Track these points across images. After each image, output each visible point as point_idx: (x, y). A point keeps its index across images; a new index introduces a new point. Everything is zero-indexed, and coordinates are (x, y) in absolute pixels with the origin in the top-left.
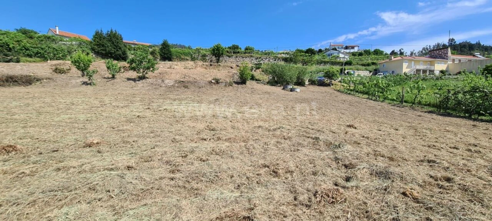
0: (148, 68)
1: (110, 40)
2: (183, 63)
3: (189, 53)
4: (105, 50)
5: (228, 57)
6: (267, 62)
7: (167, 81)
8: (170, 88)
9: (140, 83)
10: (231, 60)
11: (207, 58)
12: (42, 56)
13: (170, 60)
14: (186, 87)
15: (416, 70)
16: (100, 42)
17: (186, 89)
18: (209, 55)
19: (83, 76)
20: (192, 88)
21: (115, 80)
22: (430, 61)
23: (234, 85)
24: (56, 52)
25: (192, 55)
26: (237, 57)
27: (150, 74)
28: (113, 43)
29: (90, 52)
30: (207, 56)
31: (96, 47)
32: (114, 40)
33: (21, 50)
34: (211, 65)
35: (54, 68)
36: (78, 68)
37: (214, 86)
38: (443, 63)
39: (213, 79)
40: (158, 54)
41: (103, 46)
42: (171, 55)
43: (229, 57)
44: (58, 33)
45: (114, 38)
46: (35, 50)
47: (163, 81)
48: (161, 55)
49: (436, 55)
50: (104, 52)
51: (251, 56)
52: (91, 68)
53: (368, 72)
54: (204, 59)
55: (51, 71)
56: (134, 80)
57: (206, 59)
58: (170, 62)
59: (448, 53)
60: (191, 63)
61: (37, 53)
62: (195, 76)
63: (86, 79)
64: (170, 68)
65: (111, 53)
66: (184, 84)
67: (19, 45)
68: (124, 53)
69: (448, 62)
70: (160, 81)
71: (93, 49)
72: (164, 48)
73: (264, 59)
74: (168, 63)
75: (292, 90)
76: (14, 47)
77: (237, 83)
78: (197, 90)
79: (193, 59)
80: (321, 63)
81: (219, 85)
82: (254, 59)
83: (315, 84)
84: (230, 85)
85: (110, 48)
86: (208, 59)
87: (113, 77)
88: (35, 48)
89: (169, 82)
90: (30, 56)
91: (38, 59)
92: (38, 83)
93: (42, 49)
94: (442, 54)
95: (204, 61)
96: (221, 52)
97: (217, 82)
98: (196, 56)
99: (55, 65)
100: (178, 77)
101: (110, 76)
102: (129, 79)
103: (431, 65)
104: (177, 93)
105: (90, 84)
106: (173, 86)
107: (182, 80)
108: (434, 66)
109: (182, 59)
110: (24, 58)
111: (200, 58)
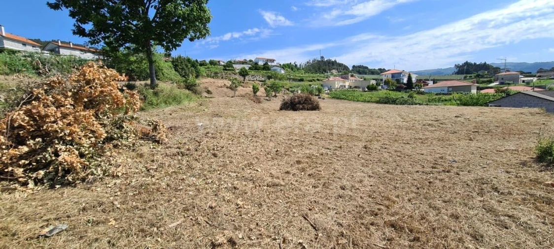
6: (258, 78)
44: (4, 35)
69: (349, 81)
111: (213, 75)
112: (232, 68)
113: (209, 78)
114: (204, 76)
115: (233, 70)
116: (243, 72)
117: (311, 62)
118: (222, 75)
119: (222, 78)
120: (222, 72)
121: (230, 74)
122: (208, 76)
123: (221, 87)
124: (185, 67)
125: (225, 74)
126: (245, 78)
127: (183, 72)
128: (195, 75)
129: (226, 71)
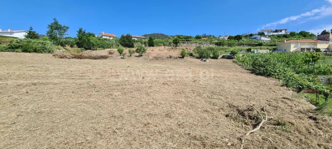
0: (143, 52)
1: (127, 39)
2: (159, 47)
3: (162, 42)
4: (125, 43)
7: (150, 57)
8: (151, 60)
9: (140, 58)
10: (185, 45)
11: (172, 44)
12: (103, 47)
13: (153, 46)
14: (157, 59)
15: (301, 49)
16: (124, 40)
17: (157, 60)
19: (121, 55)
20: (160, 60)
21: (132, 57)
22: (314, 43)
23: (178, 58)
24: (108, 45)
25: (164, 43)
26: (188, 43)
27: (144, 54)
28: (128, 40)
29: (119, 44)
31: (122, 42)
32: (129, 38)
33: (97, 45)
34: (172, 48)
35: (109, 52)
36: (119, 52)
37: (169, 59)
38: (325, 43)
39: (169, 56)
40: (147, 43)
41: (124, 41)
42: (153, 43)
43: (184, 43)
44: (103, 34)
45: (129, 37)
46: (101, 45)
47: (148, 57)
48: (148, 44)
49: (322, 38)
50: (125, 44)
51: (196, 42)
52: (123, 52)
53: (268, 51)
55: (108, 53)
56: (138, 57)
58: (153, 48)
59: (329, 37)
60: (163, 47)
61: (102, 46)
62: (162, 55)
63: (122, 57)
64: (152, 51)
65: (127, 45)
66: (156, 58)
67: (96, 43)
68: (133, 44)
69: (330, 43)
70: (147, 57)
71: (120, 43)
72: (150, 40)
73: (204, 44)
74: (152, 48)
75: (205, 61)
76: (95, 44)
77: (180, 58)
78: (162, 60)
79: (164, 45)
80: (241, 45)
81: (171, 59)
83: (225, 58)
84: (176, 58)
85: (127, 42)
87: (131, 56)
88: (101, 44)
89: (151, 57)
90: (99, 47)
91: (102, 48)
92: (109, 58)
93: (103, 44)
94: (325, 37)
95: (169, 46)
96: (177, 41)
97: (171, 57)
98: (166, 43)
99: (109, 51)
100: (155, 55)
101: (130, 55)
102: (136, 56)
103: (315, 45)
104: (153, 61)
105: (123, 58)
106: (152, 59)
107: (157, 56)
108: (317, 45)
109: (159, 46)
110: (98, 48)
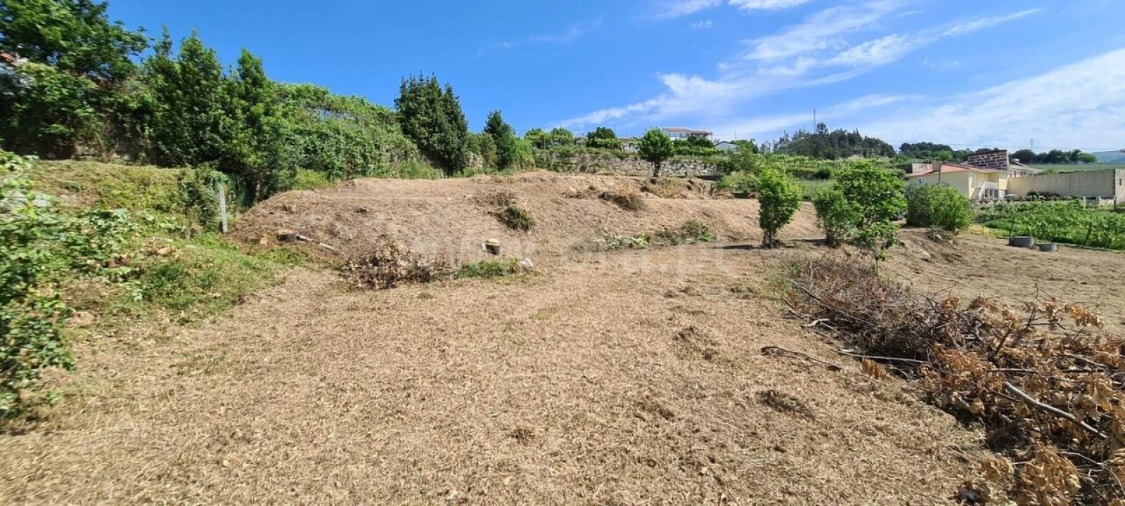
5: (618, 160)
6: (691, 171)
18: (577, 155)
30: (573, 156)
42: (513, 152)
48: (497, 154)
49: (982, 162)
54: (567, 164)
57: (571, 164)
72: (499, 135)
82: (668, 163)
86: (576, 164)
94: (994, 161)
95: (566, 168)
98: (544, 155)
108: (998, 182)
111: (554, 160)
112: (614, 141)
113: (544, 171)
114: (529, 163)
115: (616, 146)
116: (654, 144)
117: (790, 140)
118: (584, 159)
119: (583, 169)
120: (581, 152)
121: (606, 158)
122: (539, 163)
123: (578, 196)
124: (443, 119)
125: (593, 159)
126: (658, 168)
127: (436, 137)
128: (493, 156)
129: (594, 150)
